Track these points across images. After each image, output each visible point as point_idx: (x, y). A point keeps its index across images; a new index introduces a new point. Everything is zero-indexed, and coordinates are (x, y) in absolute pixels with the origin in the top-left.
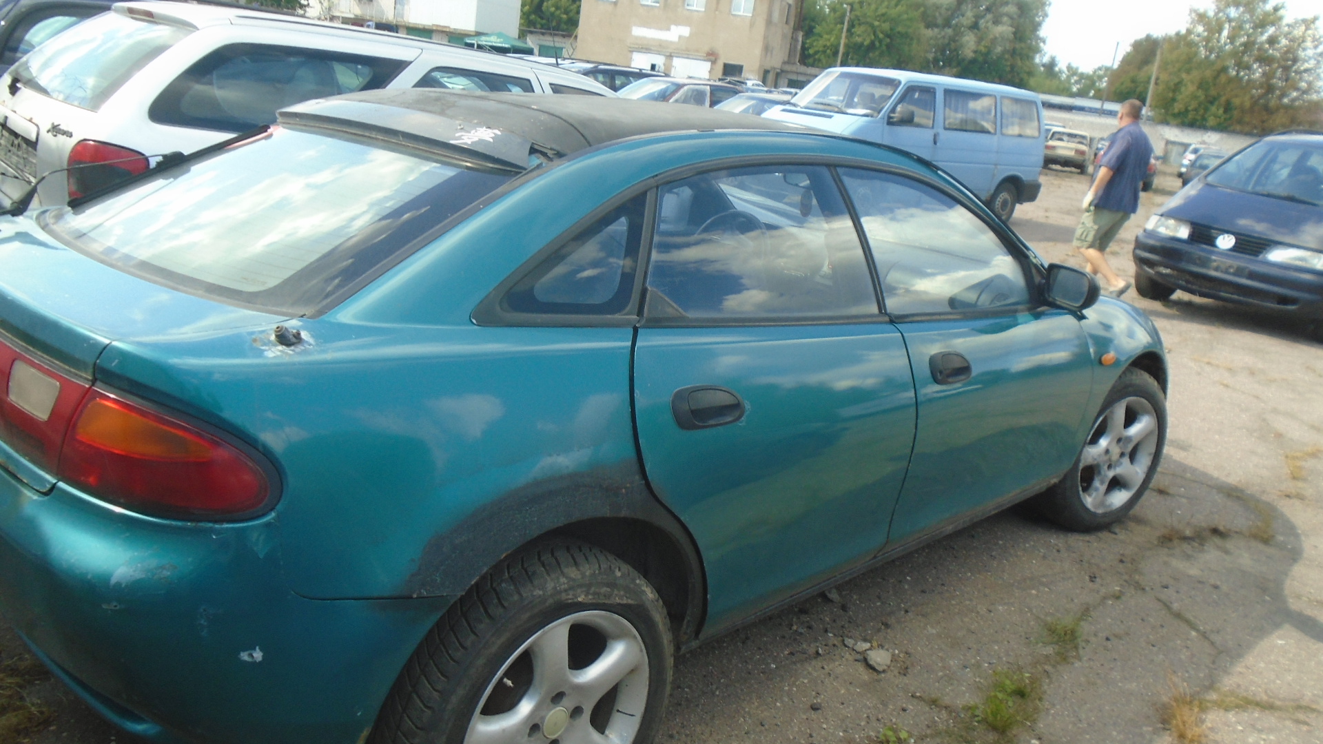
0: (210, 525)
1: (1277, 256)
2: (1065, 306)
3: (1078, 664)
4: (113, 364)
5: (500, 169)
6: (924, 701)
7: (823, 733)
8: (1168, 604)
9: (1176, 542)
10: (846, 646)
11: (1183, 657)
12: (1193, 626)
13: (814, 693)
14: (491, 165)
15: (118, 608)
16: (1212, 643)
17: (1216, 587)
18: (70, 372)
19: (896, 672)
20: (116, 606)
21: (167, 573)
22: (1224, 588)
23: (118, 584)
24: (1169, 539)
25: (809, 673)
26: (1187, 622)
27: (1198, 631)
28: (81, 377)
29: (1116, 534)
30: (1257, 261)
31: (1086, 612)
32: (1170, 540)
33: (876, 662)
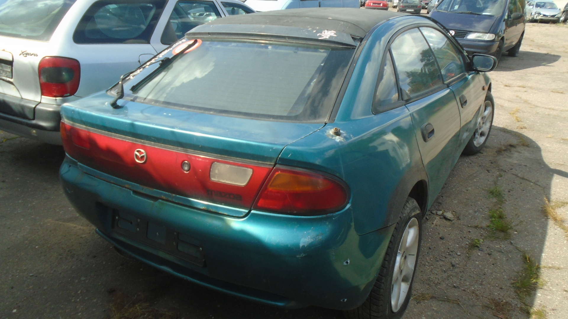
0: (332, 214)
1: (471, 36)
2: (482, 70)
3: (507, 203)
4: (289, 156)
5: (345, 48)
6: (473, 227)
7: (451, 246)
8: (517, 175)
9: (503, 152)
10: (433, 214)
11: (535, 192)
12: (531, 182)
13: (437, 233)
14: (341, 46)
15: (304, 255)
16: (539, 186)
17: (526, 166)
18: (259, 163)
19: (456, 219)
20: (303, 255)
21: (320, 237)
22: (528, 165)
23: (303, 246)
24: (499, 152)
25: (429, 226)
26: (528, 181)
27: (532, 182)
28: (267, 164)
29: (483, 153)
30: (464, 40)
31: (495, 183)
32: (501, 152)
33: (449, 217)
